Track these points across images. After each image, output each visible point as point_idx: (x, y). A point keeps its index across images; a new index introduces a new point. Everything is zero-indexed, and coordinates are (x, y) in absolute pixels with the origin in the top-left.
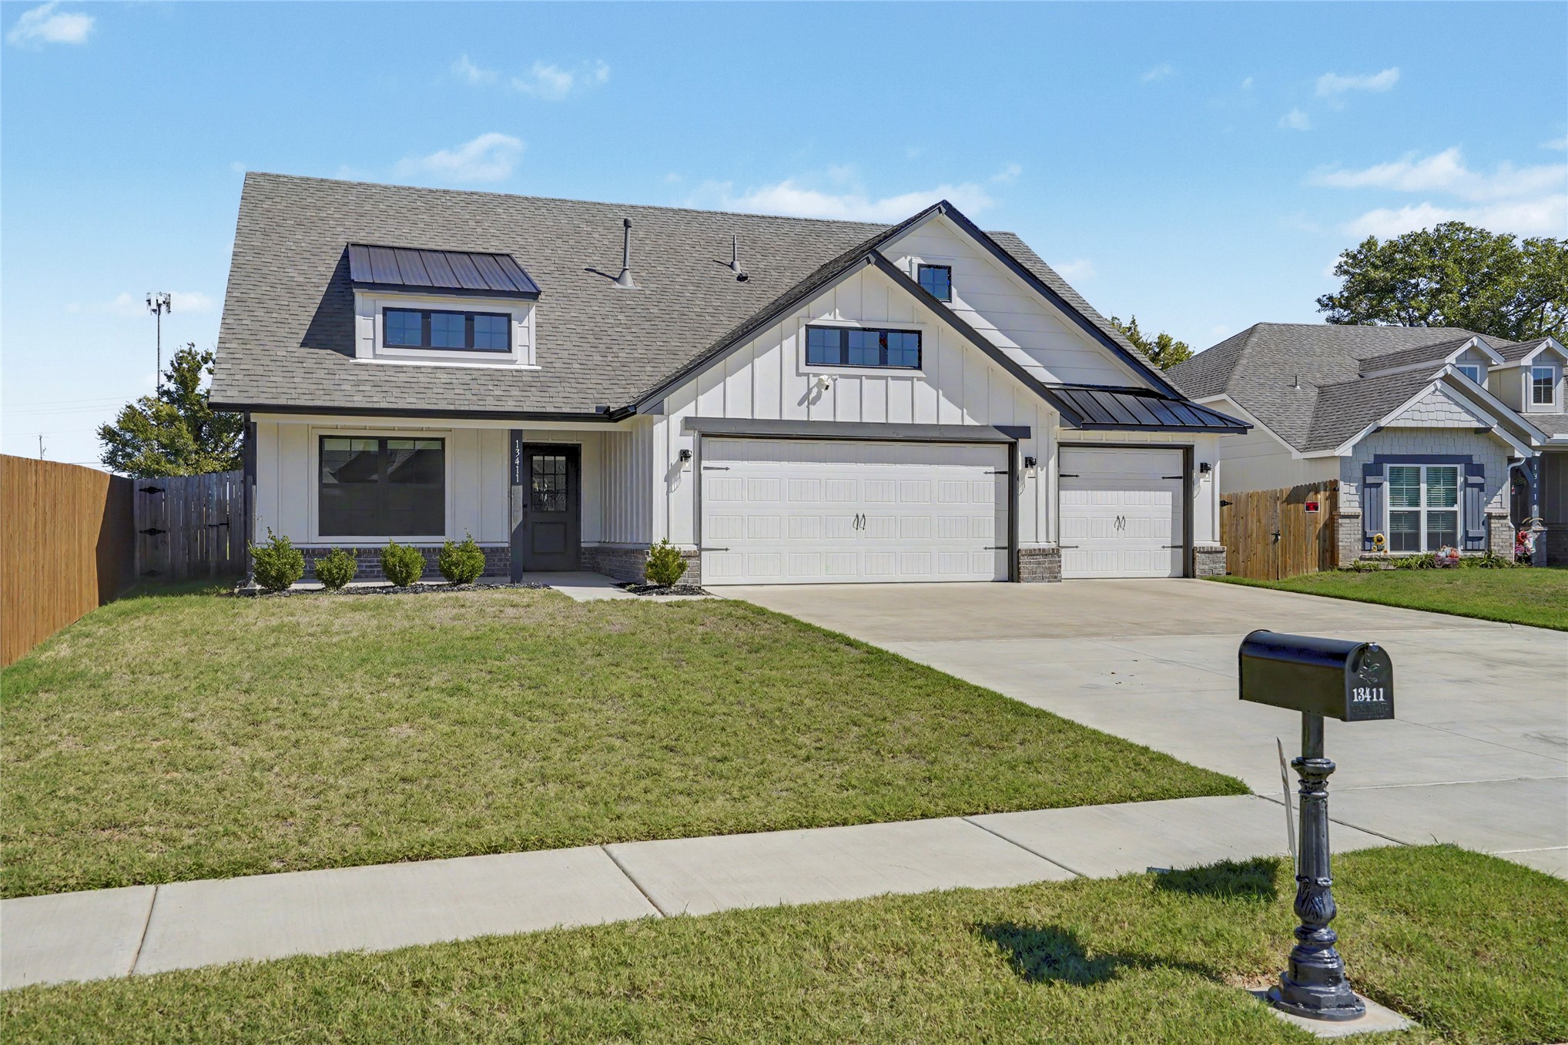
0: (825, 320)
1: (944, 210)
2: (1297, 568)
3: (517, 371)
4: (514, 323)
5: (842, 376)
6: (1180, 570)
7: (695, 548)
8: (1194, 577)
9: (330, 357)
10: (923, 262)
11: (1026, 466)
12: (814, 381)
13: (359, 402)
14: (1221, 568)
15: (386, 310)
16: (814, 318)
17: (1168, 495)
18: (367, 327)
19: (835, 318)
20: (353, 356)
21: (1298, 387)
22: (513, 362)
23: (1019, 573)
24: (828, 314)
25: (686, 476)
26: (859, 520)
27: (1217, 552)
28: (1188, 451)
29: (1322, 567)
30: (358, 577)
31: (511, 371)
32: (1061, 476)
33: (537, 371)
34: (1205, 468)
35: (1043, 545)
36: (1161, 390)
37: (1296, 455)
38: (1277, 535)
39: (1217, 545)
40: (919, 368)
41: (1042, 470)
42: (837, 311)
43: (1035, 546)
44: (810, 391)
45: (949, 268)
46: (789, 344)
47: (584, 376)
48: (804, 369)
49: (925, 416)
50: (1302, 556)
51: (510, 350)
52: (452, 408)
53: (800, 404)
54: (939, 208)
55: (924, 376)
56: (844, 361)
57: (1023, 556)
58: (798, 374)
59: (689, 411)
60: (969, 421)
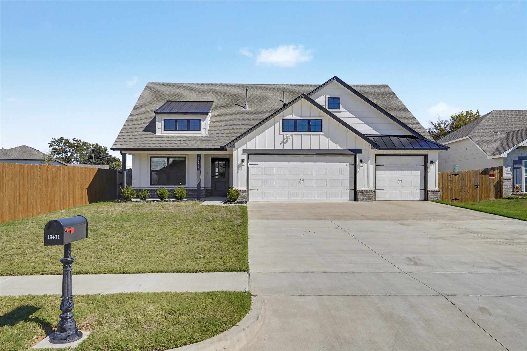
0: (289, 117)
1: (335, 79)
2: (486, 198)
3: (202, 136)
4: (201, 122)
5: (295, 135)
6: (423, 198)
7: (246, 189)
8: (428, 200)
9: (149, 134)
10: (329, 97)
11: (360, 163)
12: (285, 137)
13: (152, 147)
14: (439, 198)
15: (165, 120)
16: (285, 117)
17: (419, 172)
18: (160, 125)
19: (292, 116)
20: (155, 133)
21: (499, 133)
22: (201, 134)
23: (357, 198)
24: (290, 115)
25: (244, 168)
26: (302, 181)
27: (436, 192)
28: (426, 156)
29: (496, 197)
30: (150, 198)
31: (200, 136)
32: (376, 166)
33: (207, 136)
34: (432, 162)
35: (367, 189)
36: (416, 135)
38: (477, 186)
39: (437, 189)
40: (322, 131)
41: (366, 164)
42: (293, 114)
43: (363, 189)
44: (284, 139)
45: (339, 98)
46: (277, 125)
47: (222, 137)
48: (282, 133)
49: (324, 147)
50: (488, 193)
51: (200, 130)
52: (178, 148)
53: (281, 144)
54: (334, 79)
55: (323, 134)
56: (296, 130)
57: (358, 192)
58: (280, 135)
59: (244, 147)
60: (339, 148)
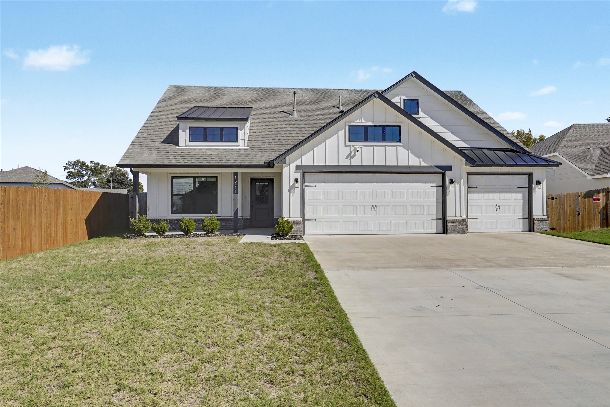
0: (358, 122)
1: (414, 75)
2: (590, 226)
3: (239, 149)
4: (239, 131)
5: (365, 146)
6: (527, 228)
7: (301, 219)
8: (534, 232)
9: (170, 146)
10: (405, 98)
11: (450, 183)
12: (352, 148)
14: (547, 228)
15: (190, 128)
16: (352, 122)
17: (521, 195)
18: (184, 135)
19: (362, 121)
20: (178, 146)
21: (591, 149)
22: (239, 146)
23: (447, 230)
24: (359, 120)
25: (298, 190)
26: (374, 208)
27: (544, 220)
28: (530, 175)
29: (602, 226)
30: (170, 230)
31: (237, 149)
32: (469, 187)
33: (247, 149)
34: (538, 183)
35: (458, 218)
36: (516, 148)
37: (589, 177)
38: (579, 213)
39: (545, 217)
40: (400, 141)
41: (457, 185)
42: (363, 119)
43: (455, 218)
44: (351, 153)
45: (417, 100)
46: (341, 133)
47: (265, 150)
48: (348, 143)
49: (403, 162)
50: (592, 221)
51: (237, 142)
52: (208, 164)
53: (347, 158)
54: (412, 75)
55: (402, 145)
56: (366, 140)
57: (449, 222)
58: (346, 146)
59: (298, 162)
60: (423, 164)
